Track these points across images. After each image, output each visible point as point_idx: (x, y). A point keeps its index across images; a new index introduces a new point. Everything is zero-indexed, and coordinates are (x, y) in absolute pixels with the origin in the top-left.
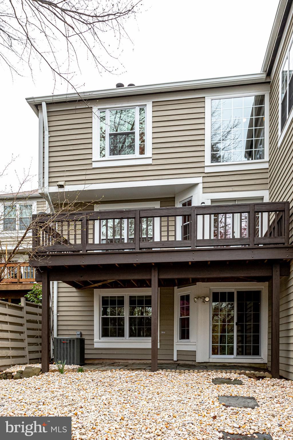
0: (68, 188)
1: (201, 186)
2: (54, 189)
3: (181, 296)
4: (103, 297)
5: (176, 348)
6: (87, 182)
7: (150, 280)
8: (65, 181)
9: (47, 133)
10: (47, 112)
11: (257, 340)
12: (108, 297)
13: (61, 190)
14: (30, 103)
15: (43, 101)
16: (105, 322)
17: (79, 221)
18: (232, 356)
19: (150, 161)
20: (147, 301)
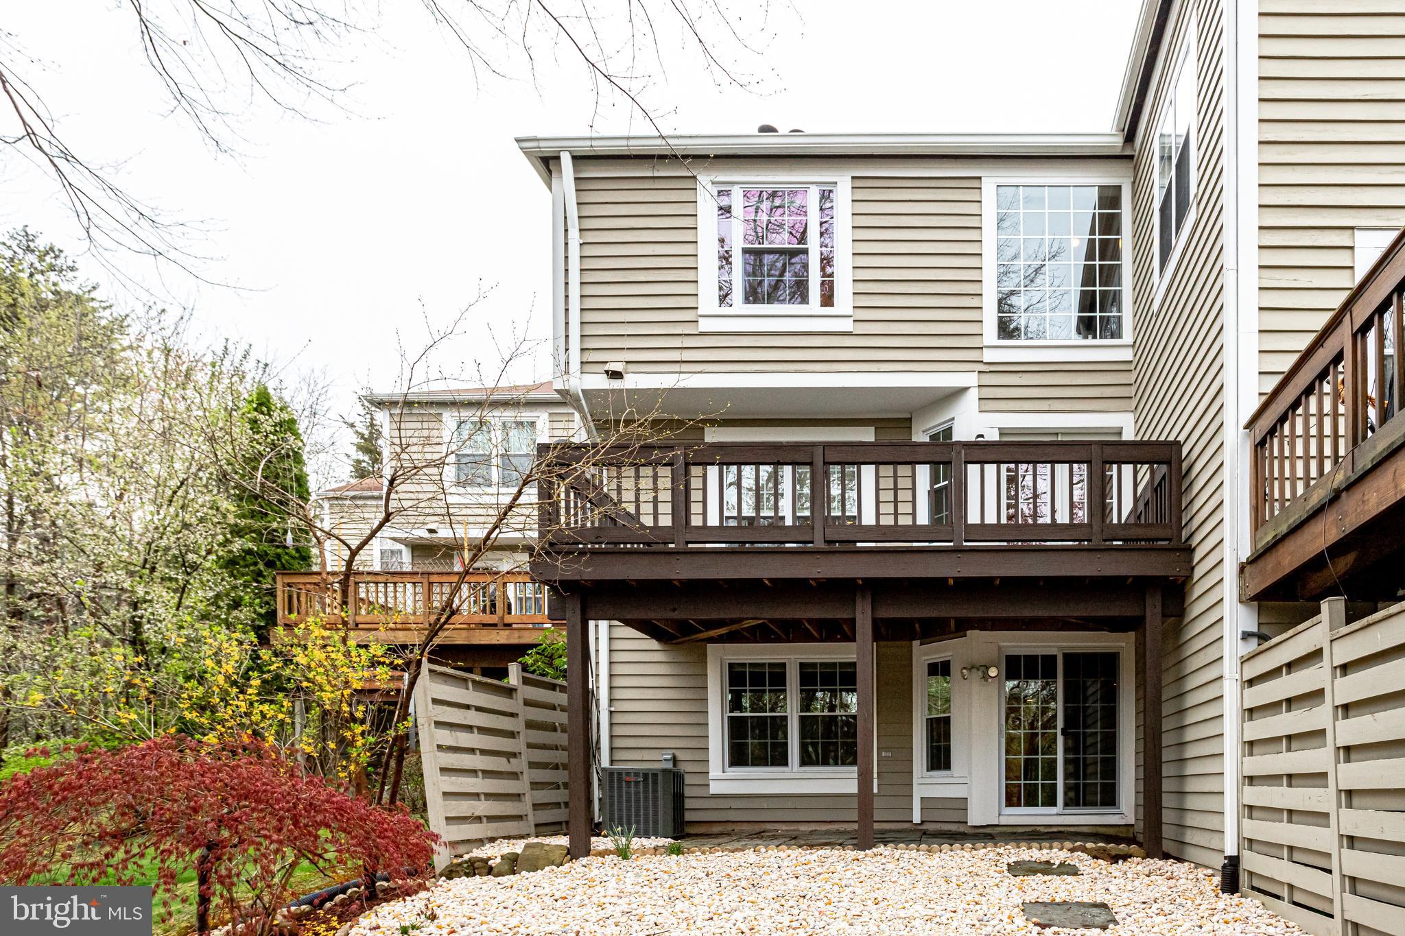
0: (632, 381)
1: (973, 395)
2: (598, 382)
3: (929, 665)
4: (731, 665)
5: (919, 792)
6: (685, 367)
7: (852, 622)
8: (627, 362)
9: (574, 233)
10: (576, 179)
11: (1110, 769)
12: (744, 665)
13: (616, 384)
14: (528, 153)
15: (564, 149)
16: (737, 728)
17: (665, 465)
18: (1053, 810)
19: (847, 325)
20: (845, 677)
